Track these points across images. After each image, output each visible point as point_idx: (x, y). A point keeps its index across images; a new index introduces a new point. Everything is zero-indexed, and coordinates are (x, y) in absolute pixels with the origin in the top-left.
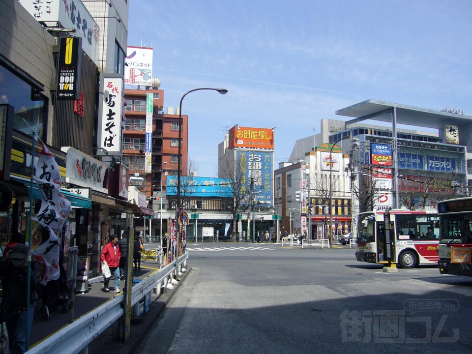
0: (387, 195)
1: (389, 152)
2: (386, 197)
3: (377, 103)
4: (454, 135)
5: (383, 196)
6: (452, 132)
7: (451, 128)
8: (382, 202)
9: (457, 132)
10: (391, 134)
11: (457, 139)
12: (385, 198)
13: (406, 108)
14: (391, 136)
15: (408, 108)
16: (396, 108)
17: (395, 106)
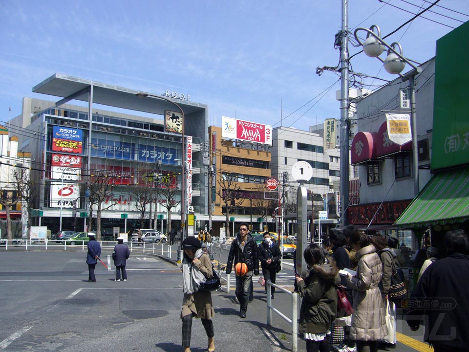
0: (73, 188)
1: (79, 137)
2: (70, 189)
3: (66, 79)
4: (177, 123)
5: (66, 188)
6: (175, 120)
7: (173, 115)
8: (64, 195)
9: (181, 119)
10: (87, 116)
11: (181, 128)
12: (70, 191)
13: (109, 88)
14: (87, 119)
15: (112, 88)
16: (94, 86)
17: (92, 83)
